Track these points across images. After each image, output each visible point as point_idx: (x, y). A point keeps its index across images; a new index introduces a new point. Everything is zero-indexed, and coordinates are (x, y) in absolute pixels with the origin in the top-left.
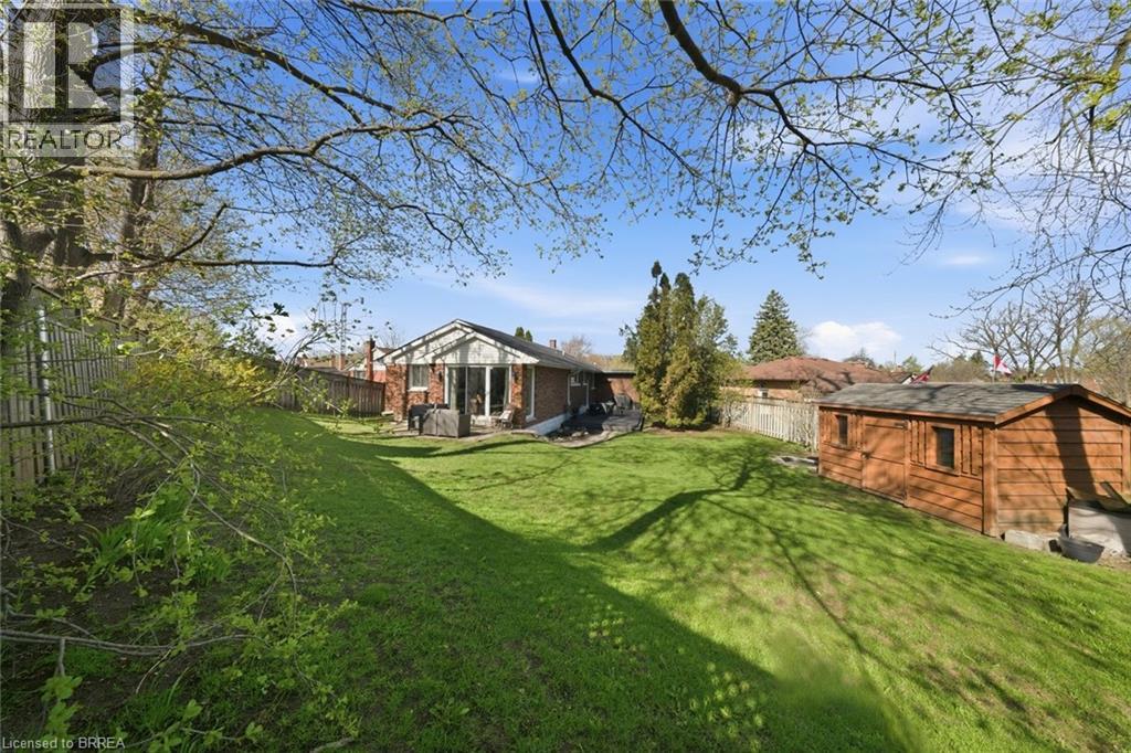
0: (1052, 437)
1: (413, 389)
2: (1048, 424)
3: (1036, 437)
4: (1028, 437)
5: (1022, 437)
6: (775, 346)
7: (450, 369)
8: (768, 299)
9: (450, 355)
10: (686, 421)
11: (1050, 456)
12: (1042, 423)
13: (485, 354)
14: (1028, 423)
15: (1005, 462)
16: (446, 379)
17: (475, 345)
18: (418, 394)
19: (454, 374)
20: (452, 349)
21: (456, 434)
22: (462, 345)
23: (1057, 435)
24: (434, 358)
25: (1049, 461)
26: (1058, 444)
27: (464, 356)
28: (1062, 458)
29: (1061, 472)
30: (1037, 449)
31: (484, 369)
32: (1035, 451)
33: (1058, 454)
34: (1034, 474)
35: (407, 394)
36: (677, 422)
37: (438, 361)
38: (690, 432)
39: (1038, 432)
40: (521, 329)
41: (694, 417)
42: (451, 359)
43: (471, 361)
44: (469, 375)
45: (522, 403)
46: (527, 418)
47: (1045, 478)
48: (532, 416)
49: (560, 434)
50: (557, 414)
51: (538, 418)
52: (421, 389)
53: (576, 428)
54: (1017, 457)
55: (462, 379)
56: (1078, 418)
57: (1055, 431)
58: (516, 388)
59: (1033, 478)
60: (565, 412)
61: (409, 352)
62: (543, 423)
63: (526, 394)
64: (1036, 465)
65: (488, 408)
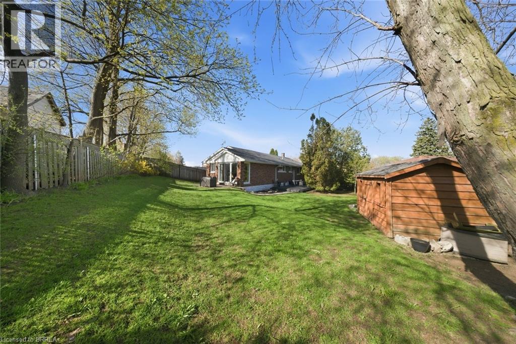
0: (432, 187)
1: (212, 172)
2: (428, 179)
3: (420, 187)
4: (414, 186)
5: (410, 186)
6: (430, 151)
7: (220, 165)
8: (425, 123)
9: (220, 159)
10: (327, 188)
11: (431, 198)
12: (425, 180)
13: (230, 158)
14: (414, 179)
15: (398, 199)
16: (219, 168)
17: (227, 155)
18: (213, 174)
19: (222, 166)
20: (220, 157)
21: (209, 186)
22: (223, 155)
23: (435, 186)
24: (215, 160)
25: (429, 201)
26: (437, 191)
27: (223, 160)
28: (439, 198)
29: (439, 208)
30: (421, 193)
31: (229, 164)
32: (419, 194)
33: (436, 197)
34: (419, 207)
35: (210, 174)
36: (321, 188)
37: (216, 162)
38: (330, 194)
39: (421, 184)
40: (273, 149)
41: (332, 186)
42: (220, 161)
43: (225, 161)
44: (225, 166)
45: (241, 177)
46: (245, 183)
47: (427, 210)
48: (249, 183)
49: (264, 191)
50: (268, 184)
51: (253, 184)
52: (214, 172)
53: (274, 189)
54: (406, 197)
55: (223, 168)
56: (453, 177)
57: (434, 184)
58: (239, 171)
59: (418, 209)
60: (273, 182)
61: (210, 159)
62: (257, 186)
63: (244, 173)
64: (421, 202)
65: (233, 179)
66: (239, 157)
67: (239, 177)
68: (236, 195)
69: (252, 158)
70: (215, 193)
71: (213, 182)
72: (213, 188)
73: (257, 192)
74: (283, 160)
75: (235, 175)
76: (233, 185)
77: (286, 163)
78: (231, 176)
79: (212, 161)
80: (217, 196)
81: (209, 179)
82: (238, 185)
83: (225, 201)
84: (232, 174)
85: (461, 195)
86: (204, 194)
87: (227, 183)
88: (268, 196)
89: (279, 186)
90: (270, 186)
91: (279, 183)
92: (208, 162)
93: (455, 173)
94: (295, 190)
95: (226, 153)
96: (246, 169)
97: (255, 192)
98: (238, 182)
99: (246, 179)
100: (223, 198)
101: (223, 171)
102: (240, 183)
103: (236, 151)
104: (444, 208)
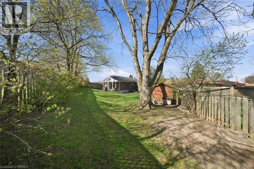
1: (105, 85)
2: (160, 88)
3: (158, 89)
11: (160, 92)
13: (112, 80)
16: (108, 84)
17: (111, 79)
20: (108, 80)
22: (110, 79)
24: (107, 81)
26: (162, 90)
27: (110, 81)
28: (162, 92)
30: (159, 91)
31: (112, 82)
42: (108, 81)
44: (110, 83)
45: (116, 87)
46: (118, 90)
47: (160, 95)
48: (119, 89)
49: (125, 93)
50: (127, 90)
51: (121, 90)
52: (106, 85)
53: (129, 92)
54: (156, 92)
55: (110, 84)
56: (165, 87)
57: (161, 89)
58: (116, 85)
59: (158, 95)
60: (129, 89)
61: (104, 80)
62: (123, 91)
63: (117, 86)
64: (158, 93)
65: (113, 88)
66: (116, 80)
67: (116, 88)
68: (114, 93)
69: (120, 80)
70: (108, 93)
71: (106, 89)
72: (106, 91)
73: (123, 93)
74: (134, 80)
75: (114, 86)
76: (114, 90)
77: (135, 81)
78: (113, 87)
79: (106, 81)
80: (109, 94)
81: (105, 88)
82: (115, 90)
83: (111, 95)
84: (113, 86)
85: (166, 91)
86: (104, 93)
87: (111, 90)
88: (126, 94)
89: (132, 90)
90: (128, 91)
91: (131, 89)
92: (104, 82)
93: (165, 86)
94: (137, 92)
95: (111, 78)
96: (118, 84)
97: (122, 93)
98: (115, 89)
99: (118, 88)
100: (111, 94)
101: (110, 85)
102: (116, 90)
103: (114, 77)
104: (163, 94)
